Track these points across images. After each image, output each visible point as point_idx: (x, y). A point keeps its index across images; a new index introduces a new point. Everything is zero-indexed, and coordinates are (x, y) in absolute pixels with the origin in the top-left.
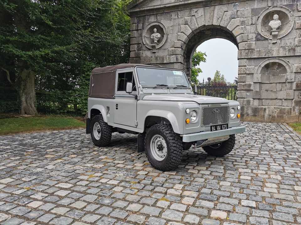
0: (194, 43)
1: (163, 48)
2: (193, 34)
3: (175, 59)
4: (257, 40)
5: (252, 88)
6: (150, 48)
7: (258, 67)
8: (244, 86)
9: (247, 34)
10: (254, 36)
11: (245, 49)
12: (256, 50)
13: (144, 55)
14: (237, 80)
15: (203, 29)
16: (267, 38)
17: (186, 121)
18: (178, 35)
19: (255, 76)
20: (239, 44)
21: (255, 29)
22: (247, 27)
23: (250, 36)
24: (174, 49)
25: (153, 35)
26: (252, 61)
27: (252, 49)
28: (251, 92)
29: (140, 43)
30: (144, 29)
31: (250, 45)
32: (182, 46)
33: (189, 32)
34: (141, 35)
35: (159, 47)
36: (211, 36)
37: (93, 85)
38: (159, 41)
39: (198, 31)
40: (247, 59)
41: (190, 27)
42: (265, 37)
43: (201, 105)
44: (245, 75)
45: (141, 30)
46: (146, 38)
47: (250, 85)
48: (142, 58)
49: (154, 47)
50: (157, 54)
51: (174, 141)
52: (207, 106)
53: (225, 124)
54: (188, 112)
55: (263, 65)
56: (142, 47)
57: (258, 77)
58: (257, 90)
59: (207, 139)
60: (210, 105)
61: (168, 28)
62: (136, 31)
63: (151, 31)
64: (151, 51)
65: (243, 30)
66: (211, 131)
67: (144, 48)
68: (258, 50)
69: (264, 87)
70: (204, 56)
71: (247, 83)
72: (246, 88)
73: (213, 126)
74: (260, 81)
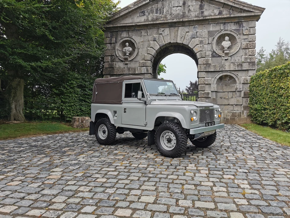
0: (160, 57)
1: (134, 60)
2: (160, 50)
3: (146, 70)
4: (213, 56)
5: (210, 96)
6: (123, 60)
7: (214, 79)
8: (203, 94)
9: (204, 52)
10: (211, 53)
11: (204, 64)
12: (212, 65)
13: (117, 66)
14: (188, 88)
15: (169, 45)
16: (221, 55)
17: (191, 119)
18: (148, 50)
19: (212, 86)
20: (198, 59)
21: (211, 48)
22: (205, 46)
23: (207, 53)
24: (144, 61)
25: (125, 48)
26: (210, 73)
27: (209, 64)
28: (209, 99)
29: (113, 55)
30: (117, 43)
31: (207, 61)
32: (151, 59)
33: (157, 47)
34: (114, 48)
35: (131, 59)
36: (174, 51)
37: (97, 93)
38: (131, 54)
39: (165, 47)
40: (206, 72)
41: (158, 44)
42: (219, 54)
43: (199, 108)
44: (204, 85)
45: (114, 43)
46: (118, 51)
47: (208, 93)
48: (115, 69)
49: (126, 59)
50: (129, 66)
51: (182, 134)
52: (202, 108)
53: (213, 122)
54: (192, 113)
55: (218, 77)
56: (115, 58)
57: (214, 87)
58: (214, 97)
59: (203, 133)
60: (204, 108)
61: (139, 43)
62: (109, 45)
63: (123, 45)
64: (124, 62)
65: (202, 48)
66: (206, 126)
67: (117, 60)
68: (214, 64)
69: (220, 95)
70: (164, 67)
71: (206, 92)
72: (205, 96)
73: (207, 123)
74: (216, 90)
